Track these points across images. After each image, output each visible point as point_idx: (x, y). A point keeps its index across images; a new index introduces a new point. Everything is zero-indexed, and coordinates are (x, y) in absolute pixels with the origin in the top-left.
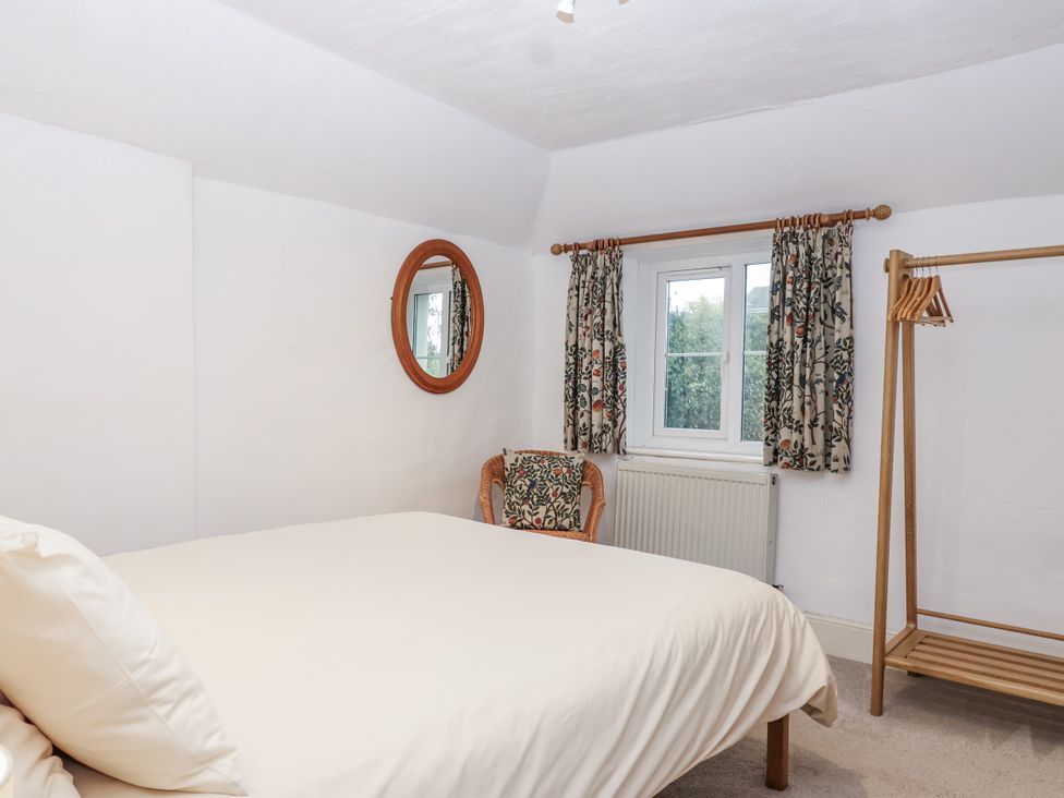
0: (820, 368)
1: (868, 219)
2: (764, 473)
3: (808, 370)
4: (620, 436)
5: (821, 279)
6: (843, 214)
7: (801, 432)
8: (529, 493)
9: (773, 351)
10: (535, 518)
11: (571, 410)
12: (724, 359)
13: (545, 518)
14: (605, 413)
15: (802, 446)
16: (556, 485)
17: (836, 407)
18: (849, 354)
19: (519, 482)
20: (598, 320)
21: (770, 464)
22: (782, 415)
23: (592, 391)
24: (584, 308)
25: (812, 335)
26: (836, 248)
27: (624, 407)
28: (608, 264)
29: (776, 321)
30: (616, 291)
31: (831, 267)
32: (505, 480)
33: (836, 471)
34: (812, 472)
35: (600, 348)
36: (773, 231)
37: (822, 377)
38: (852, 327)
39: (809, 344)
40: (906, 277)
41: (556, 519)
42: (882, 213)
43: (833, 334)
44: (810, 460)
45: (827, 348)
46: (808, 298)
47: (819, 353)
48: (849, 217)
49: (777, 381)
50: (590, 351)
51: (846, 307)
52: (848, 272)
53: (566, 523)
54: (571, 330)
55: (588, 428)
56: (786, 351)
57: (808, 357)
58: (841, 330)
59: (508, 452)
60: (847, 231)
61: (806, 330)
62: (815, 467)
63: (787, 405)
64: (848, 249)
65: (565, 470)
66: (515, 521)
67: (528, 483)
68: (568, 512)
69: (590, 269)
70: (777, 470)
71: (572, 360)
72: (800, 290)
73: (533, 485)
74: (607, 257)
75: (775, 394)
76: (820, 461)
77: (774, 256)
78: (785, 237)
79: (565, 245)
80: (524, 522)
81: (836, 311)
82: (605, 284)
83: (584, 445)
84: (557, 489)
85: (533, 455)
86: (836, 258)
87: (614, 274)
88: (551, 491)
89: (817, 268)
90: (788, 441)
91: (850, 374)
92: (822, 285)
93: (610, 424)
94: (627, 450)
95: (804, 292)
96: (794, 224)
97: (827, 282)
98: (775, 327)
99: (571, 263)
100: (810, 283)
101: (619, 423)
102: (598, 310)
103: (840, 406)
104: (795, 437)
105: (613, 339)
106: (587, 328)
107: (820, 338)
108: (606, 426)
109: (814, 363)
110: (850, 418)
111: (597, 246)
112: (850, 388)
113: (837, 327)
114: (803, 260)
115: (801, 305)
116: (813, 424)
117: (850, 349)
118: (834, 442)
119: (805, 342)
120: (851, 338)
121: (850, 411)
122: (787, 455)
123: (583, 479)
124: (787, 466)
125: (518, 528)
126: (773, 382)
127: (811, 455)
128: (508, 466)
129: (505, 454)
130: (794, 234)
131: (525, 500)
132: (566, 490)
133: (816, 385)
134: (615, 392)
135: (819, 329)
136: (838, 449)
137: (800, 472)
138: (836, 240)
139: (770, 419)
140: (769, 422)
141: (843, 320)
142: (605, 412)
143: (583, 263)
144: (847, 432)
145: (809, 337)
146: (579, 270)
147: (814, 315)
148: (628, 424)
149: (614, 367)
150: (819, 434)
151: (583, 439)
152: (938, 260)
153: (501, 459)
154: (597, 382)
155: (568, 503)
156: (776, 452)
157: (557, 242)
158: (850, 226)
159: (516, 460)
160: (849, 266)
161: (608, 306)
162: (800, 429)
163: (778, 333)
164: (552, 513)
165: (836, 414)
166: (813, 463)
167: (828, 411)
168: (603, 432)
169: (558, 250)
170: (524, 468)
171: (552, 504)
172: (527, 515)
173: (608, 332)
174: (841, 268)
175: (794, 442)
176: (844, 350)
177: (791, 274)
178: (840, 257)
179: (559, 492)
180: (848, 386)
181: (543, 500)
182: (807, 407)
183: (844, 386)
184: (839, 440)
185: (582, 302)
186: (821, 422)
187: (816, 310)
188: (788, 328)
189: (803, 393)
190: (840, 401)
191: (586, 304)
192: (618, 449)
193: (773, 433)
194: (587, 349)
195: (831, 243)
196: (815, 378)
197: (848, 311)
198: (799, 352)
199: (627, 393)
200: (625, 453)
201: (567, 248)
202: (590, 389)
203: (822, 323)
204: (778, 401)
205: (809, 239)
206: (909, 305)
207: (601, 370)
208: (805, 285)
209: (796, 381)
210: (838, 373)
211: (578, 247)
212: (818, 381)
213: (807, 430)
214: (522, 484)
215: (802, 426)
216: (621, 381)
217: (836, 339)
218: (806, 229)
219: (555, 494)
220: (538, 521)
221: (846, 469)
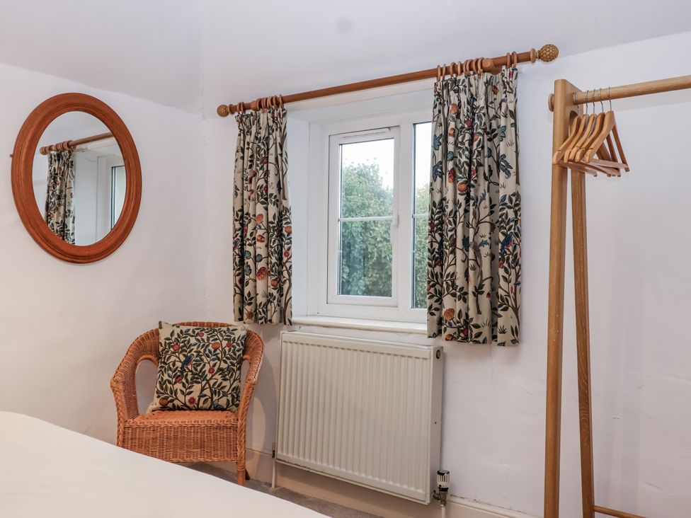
0: (485, 229)
1: (534, 61)
2: (427, 346)
3: (471, 231)
4: (286, 305)
5: (485, 130)
6: (506, 57)
7: (465, 301)
8: (183, 370)
9: (436, 211)
10: (188, 397)
11: (238, 278)
12: (394, 223)
13: (200, 397)
14: (270, 281)
15: (467, 315)
16: (214, 360)
17: (501, 272)
18: (516, 212)
19: (173, 358)
20: (261, 182)
21: (435, 336)
22: (446, 281)
23: (257, 259)
24: (248, 170)
25: (476, 191)
26: (500, 96)
27: (290, 275)
28: (271, 123)
29: (439, 179)
30: (279, 152)
31: (495, 117)
32: (158, 356)
33: (503, 344)
34: (478, 345)
35: (263, 212)
36: (434, 80)
37: (486, 239)
38: (517, 182)
39: (472, 202)
40: (573, 115)
41: (212, 398)
42: (548, 54)
43: (498, 192)
44: (475, 331)
45: (492, 206)
46: (471, 152)
47: (484, 211)
48: (514, 60)
49: (441, 244)
50: (254, 215)
51: (511, 159)
52: (513, 121)
53: (223, 402)
54: (236, 194)
55: (252, 298)
56: (448, 210)
57: (471, 217)
58: (506, 185)
59: (163, 325)
60: (511, 75)
61: (469, 186)
62: (481, 339)
63: (450, 270)
64: (512, 95)
65: (224, 343)
66: (165, 402)
67: (183, 358)
68: (226, 390)
69: (254, 129)
70: (441, 342)
71: (238, 226)
72: (462, 143)
73: (188, 361)
74: (270, 115)
75: (438, 258)
76: (486, 332)
77: (435, 107)
78: (446, 85)
79: (231, 106)
80: (176, 402)
81: (500, 164)
82: (268, 144)
83: (250, 315)
84: (214, 365)
85: (192, 328)
86: (500, 107)
87: (277, 134)
88: (207, 368)
89: (479, 117)
90: (452, 311)
91: (517, 235)
92: (486, 137)
93: (275, 293)
94: (294, 319)
95: (467, 145)
96: (455, 71)
97: (491, 134)
98: (437, 185)
99: (237, 124)
100: (472, 135)
101: (285, 292)
102: (261, 172)
103: (506, 271)
104: (459, 305)
105: (277, 203)
106: (252, 191)
107: (484, 195)
108: (271, 295)
109: (479, 223)
110: (517, 284)
111: (261, 105)
112: (518, 250)
113: (501, 182)
114: (465, 109)
115: (464, 159)
116: (478, 291)
117: (517, 207)
118: (500, 312)
119: (467, 200)
120: (517, 195)
121: (518, 276)
122: (450, 325)
123: (244, 353)
124: (451, 338)
125: (170, 410)
126: (436, 246)
127: (477, 326)
128: (162, 340)
129: (161, 327)
130: (455, 82)
131: (178, 379)
132: (224, 366)
133: (481, 248)
134: (280, 259)
135: (483, 185)
136: (505, 319)
137: (465, 344)
138: (500, 87)
139: (433, 286)
140: (432, 290)
141: (508, 174)
142: (270, 279)
143: (248, 124)
144: (515, 300)
145: (472, 194)
146: (244, 133)
147: (477, 170)
148: (293, 292)
149: (279, 231)
150: (485, 302)
151: (248, 308)
152: (612, 92)
153: (155, 334)
154: (261, 249)
155: (226, 380)
156: (440, 322)
157: (224, 104)
158: (515, 69)
159: (172, 334)
160: (514, 115)
161: (272, 168)
162: (464, 297)
163: (441, 192)
164: (207, 392)
165: (501, 279)
166: (478, 335)
167: (494, 278)
168: (269, 301)
169: (225, 111)
170: (179, 343)
171: (208, 382)
172: (180, 395)
173: (271, 195)
174: (506, 116)
175: (457, 311)
176: (510, 208)
177: (452, 125)
178: (504, 104)
179: (216, 368)
180: (515, 248)
181: (198, 377)
182: (471, 273)
183: (511, 248)
184: (506, 309)
185: (247, 164)
186: (487, 289)
187: (480, 165)
188: (450, 185)
189: (467, 257)
190: (506, 265)
191: (251, 167)
192: (284, 318)
193: (436, 301)
194: (251, 213)
195: (495, 90)
196: (480, 240)
197: (514, 166)
198: (461, 211)
199: (293, 259)
200: (291, 323)
201: (232, 109)
202: (255, 257)
203: (486, 178)
204: (442, 266)
205: (470, 85)
206: (579, 145)
207: (265, 236)
208: (468, 137)
209: (459, 244)
210: (503, 233)
211: (244, 107)
212: (483, 243)
213: (471, 298)
214: (176, 360)
215: (466, 293)
216: (286, 247)
217: (501, 195)
218: (468, 76)
219: (211, 371)
220: (192, 401)
221: (514, 342)
